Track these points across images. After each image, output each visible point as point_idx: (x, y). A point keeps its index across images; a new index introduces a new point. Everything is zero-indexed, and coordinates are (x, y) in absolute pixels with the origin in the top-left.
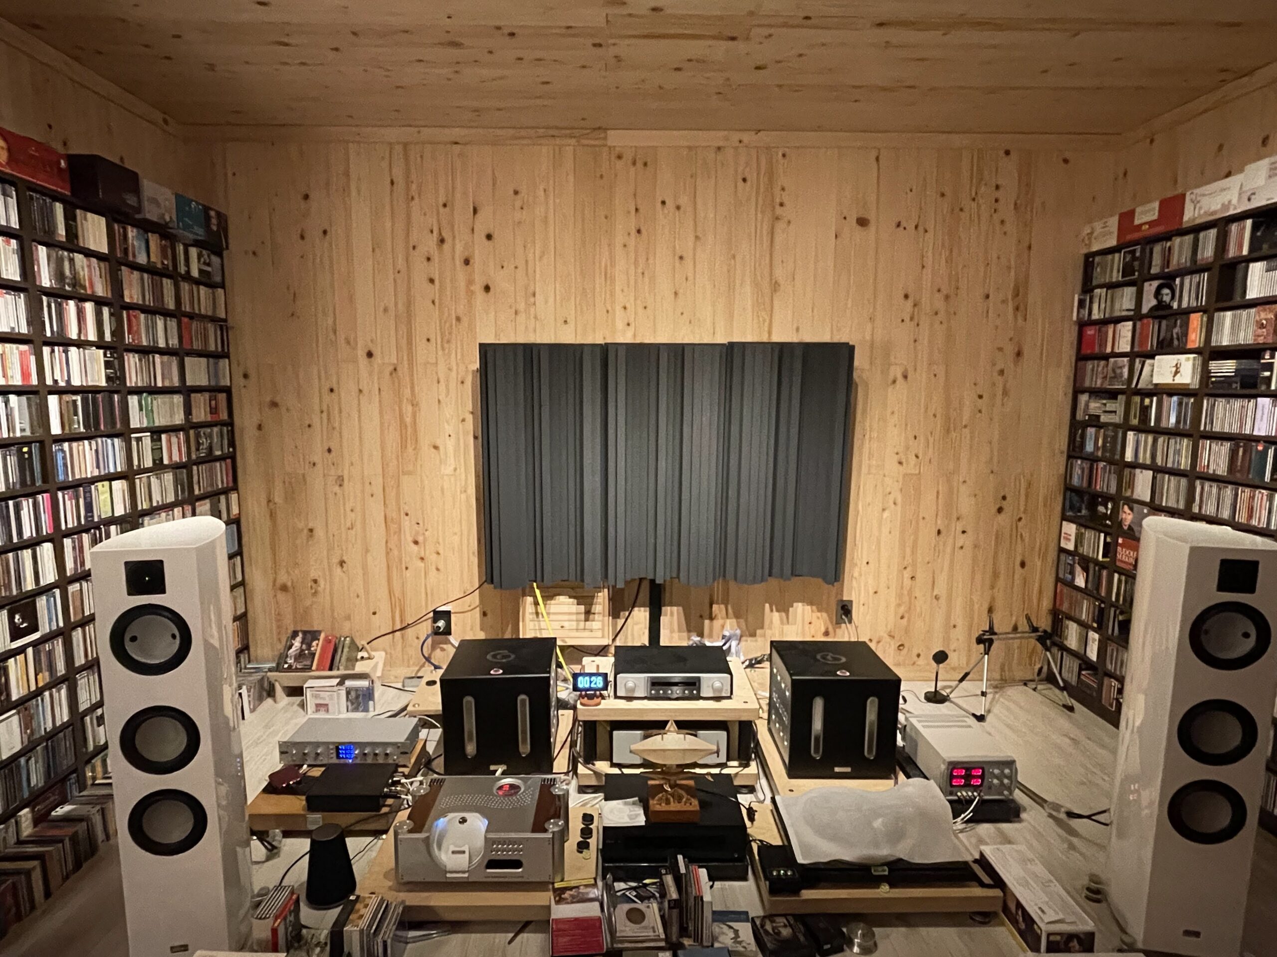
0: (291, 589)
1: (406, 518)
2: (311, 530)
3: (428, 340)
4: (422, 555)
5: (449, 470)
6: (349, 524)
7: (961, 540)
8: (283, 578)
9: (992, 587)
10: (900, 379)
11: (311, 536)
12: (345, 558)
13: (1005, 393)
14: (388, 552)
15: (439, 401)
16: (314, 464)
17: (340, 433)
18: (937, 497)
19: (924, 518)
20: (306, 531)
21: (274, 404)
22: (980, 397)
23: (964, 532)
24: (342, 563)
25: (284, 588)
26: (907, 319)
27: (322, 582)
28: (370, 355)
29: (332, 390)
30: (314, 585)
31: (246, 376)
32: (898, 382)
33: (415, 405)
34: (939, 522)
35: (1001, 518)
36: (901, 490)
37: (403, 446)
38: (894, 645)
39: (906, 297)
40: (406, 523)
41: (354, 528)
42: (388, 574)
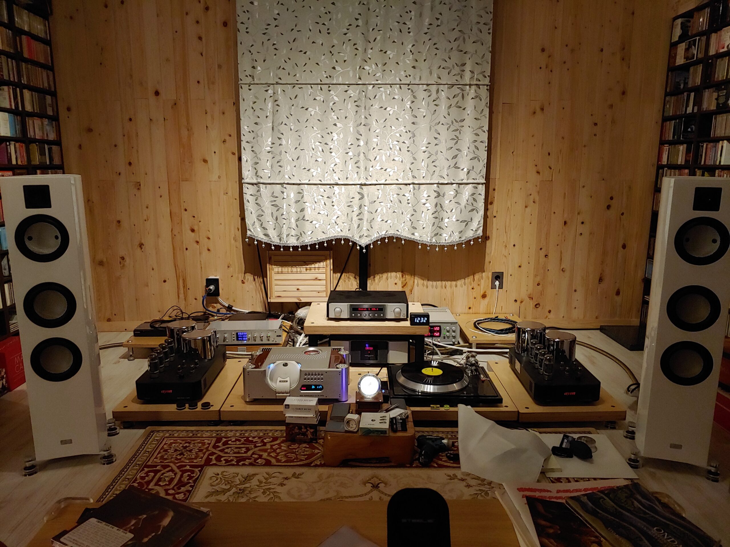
0: (106, 264)
1: (186, 213)
2: (119, 222)
3: (198, 82)
4: (198, 240)
5: (215, 177)
7: (581, 229)
8: (100, 256)
9: (603, 262)
10: (538, 110)
11: (119, 226)
12: (143, 242)
13: (613, 122)
14: (173, 236)
15: (207, 127)
16: (120, 174)
17: (137, 151)
18: (564, 198)
19: (554, 213)
20: (115, 222)
21: (90, 130)
22: (596, 124)
23: (583, 223)
24: (141, 245)
25: (101, 263)
26: (544, 67)
27: (127, 259)
28: (157, 93)
29: (130, 120)
30: (121, 261)
31: (69, 109)
32: (536, 114)
33: (189, 130)
34: (566, 215)
35: (609, 213)
36: (539, 192)
37: (182, 161)
38: (532, 304)
39: (543, 50)
40: (185, 215)
41: (149, 220)
42: (174, 253)
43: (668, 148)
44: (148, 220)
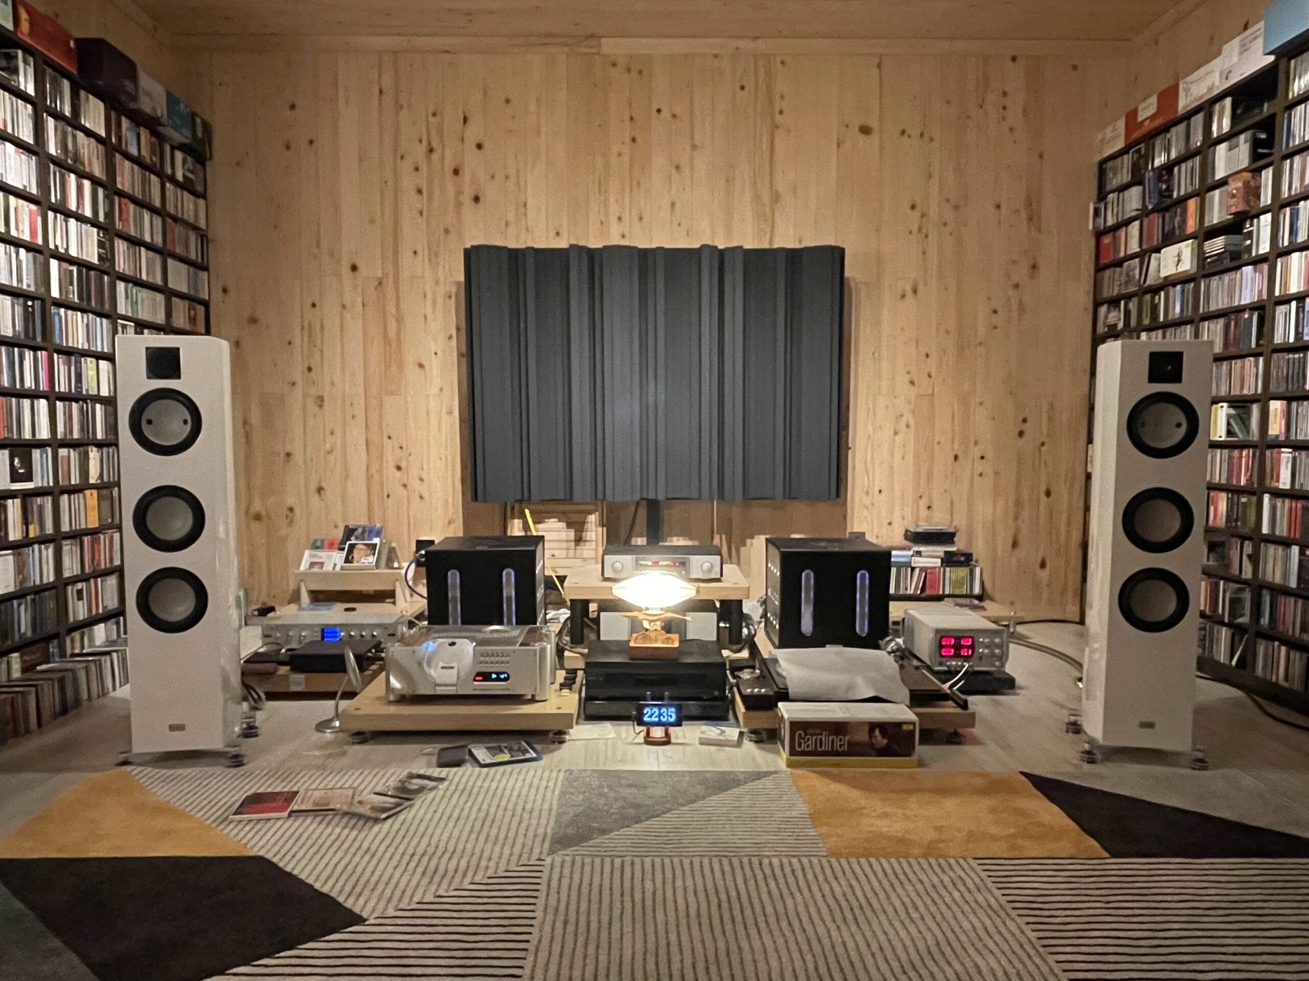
0: (265, 519)
1: (390, 442)
2: (288, 455)
3: (415, 253)
4: (405, 481)
5: (435, 390)
6: (328, 446)
7: (979, 467)
8: (257, 507)
9: (1016, 518)
10: (909, 293)
11: (288, 461)
12: (323, 484)
13: (1022, 308)
14: (369, 477)
15: (426, 317)
16: (294, 384)
17: (322, 351)
18: (953, 420)
19: (939, 443)
20: (282, 455)
21: (253, 320)
22: (995, 312)
23: (982, 458)
24: (320, 490)
25: (258, 517)
26: (915, 231)
27: (297, 510)
28: (354, 268)
29: (314, 305)
30: (290, 514)
31: (225, 291)
32: (906, 298)
33: (400, 320)
34: (956, 446)
35: (1021, 442)
36: (914, 412)
37: (388, 366)
39: (913, 207)
40: (388, 444)
41: (334, 452)
42: (369, 502)
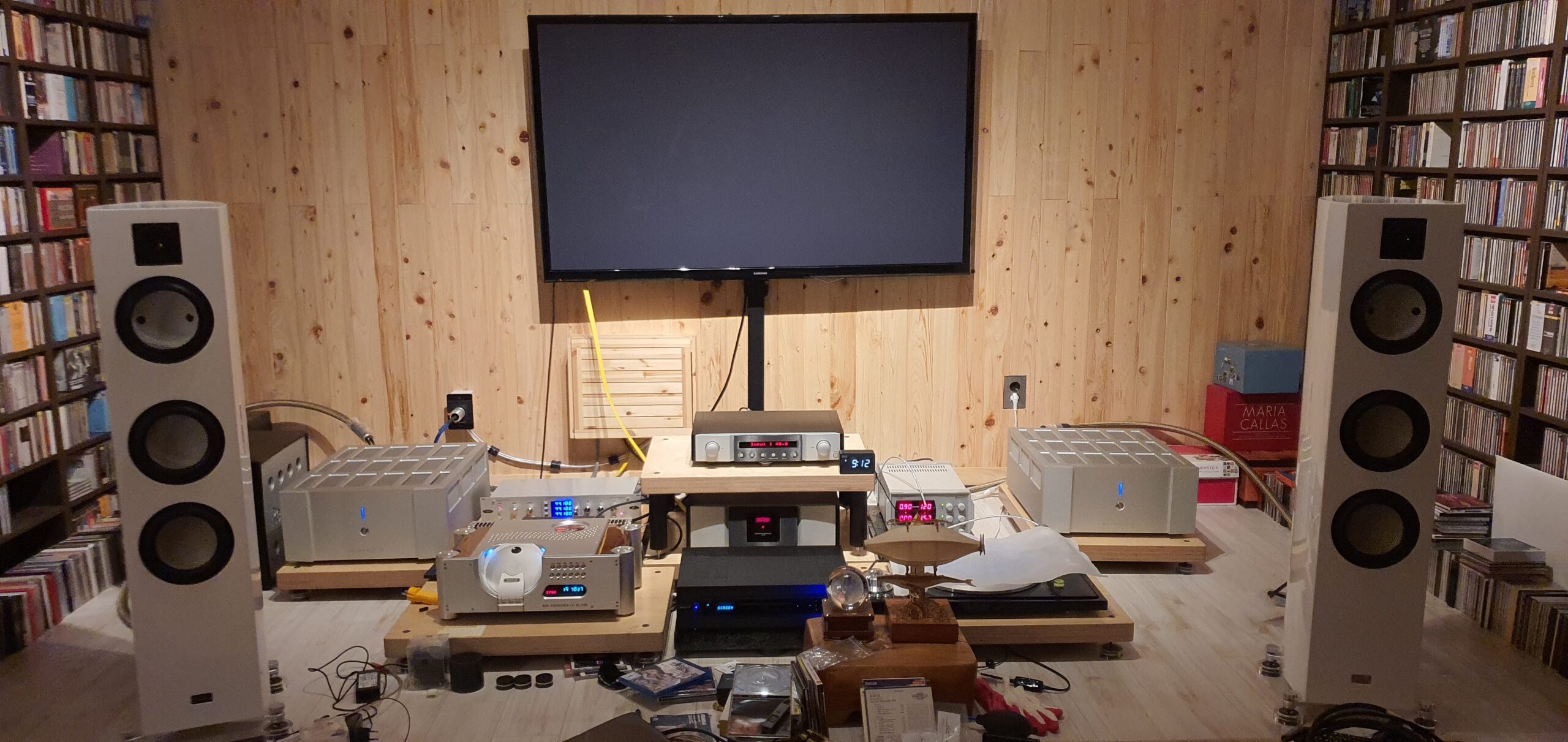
1: (407, 266)
2: (272, 284)
3: (431, 12)
4: (430, 318)
6: (325, 275)
7: (1175, 290)
10: (1089, 64)
11: (273, 292)
12: (321, 323)
13: (1234, 84)
14: (382, 312)
15: (447, 98)
16: (274, 190)
17: (310, 146)
18: (1142, 232)
19: (1123, 260)
20: (265, 285)
21: (215, 105)
22: (1200, 89)
23: (1178, 279)
24: (317, 330)
27: (288, 356)
28: (349, 33)
29: (296, 84)
30: (278, 362)
31: (173, 64)
32: (1085, 70)
33: (415, 105)
34: (1144, 266)
35: (1229, 258)
36: (1091, 221)
37: (399, 162)
40: (404, 270)
41: (333, 283)
42: (383, 345)
43: (1337, 133)
44: (330, 280)
